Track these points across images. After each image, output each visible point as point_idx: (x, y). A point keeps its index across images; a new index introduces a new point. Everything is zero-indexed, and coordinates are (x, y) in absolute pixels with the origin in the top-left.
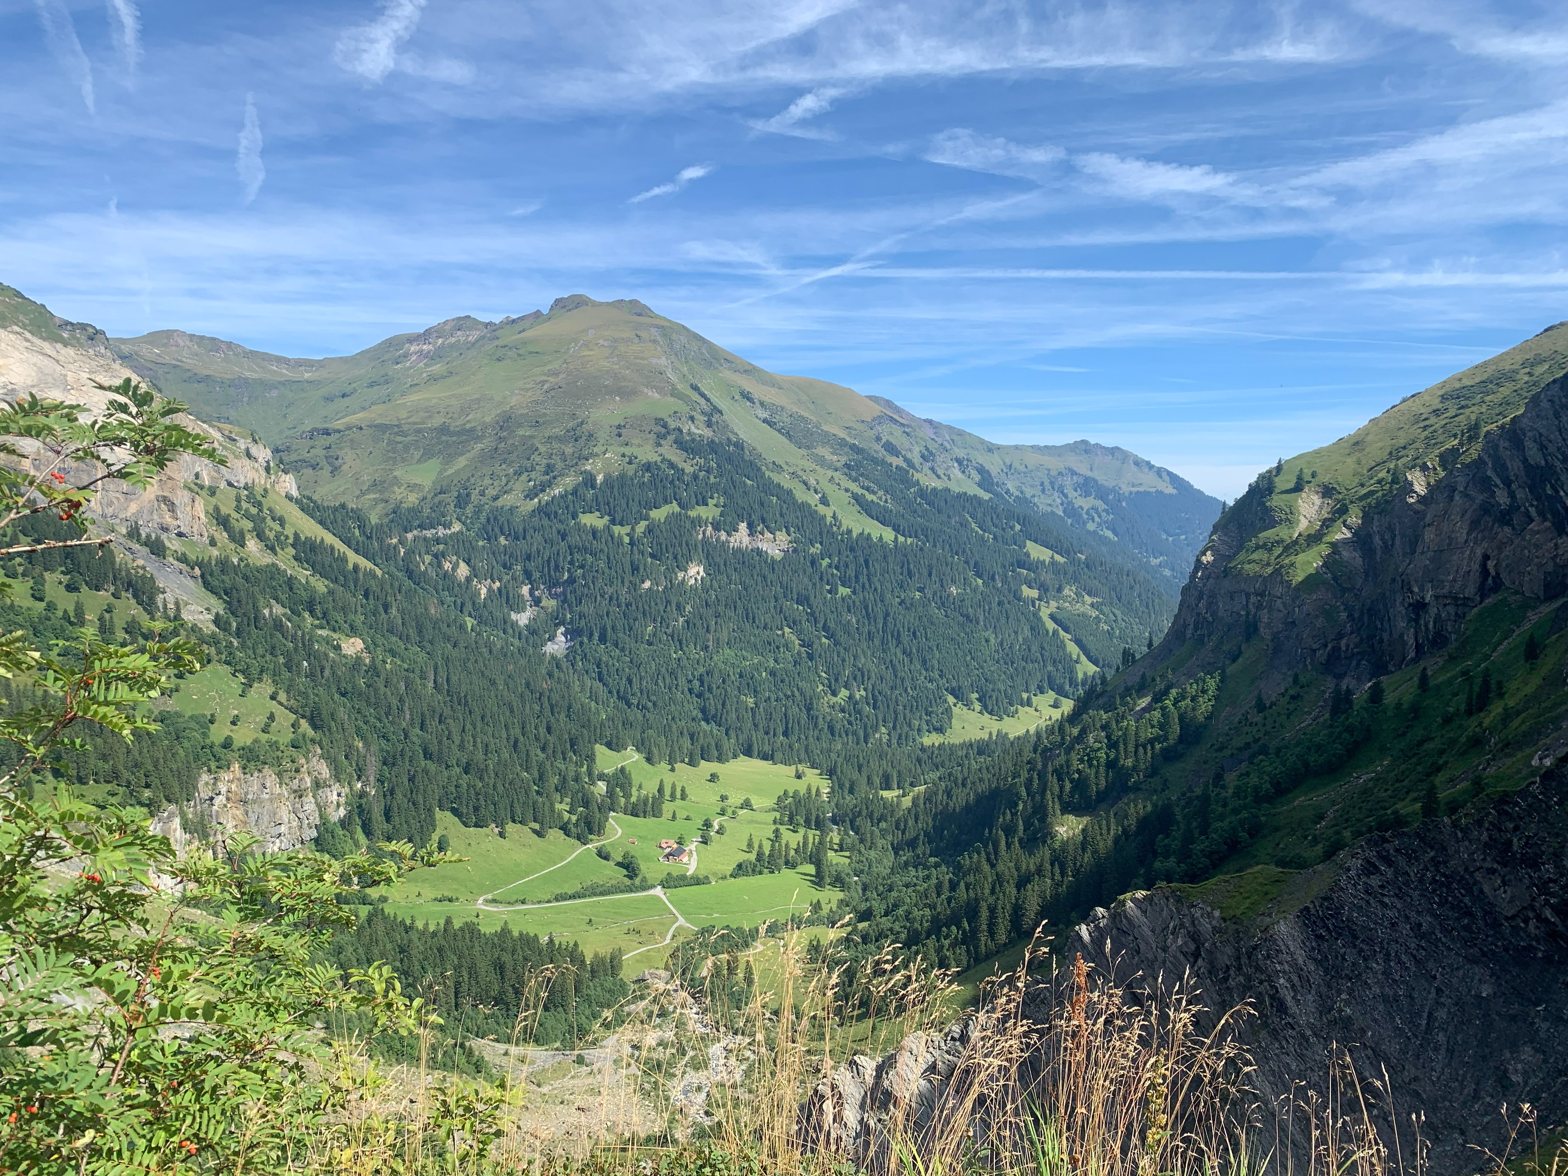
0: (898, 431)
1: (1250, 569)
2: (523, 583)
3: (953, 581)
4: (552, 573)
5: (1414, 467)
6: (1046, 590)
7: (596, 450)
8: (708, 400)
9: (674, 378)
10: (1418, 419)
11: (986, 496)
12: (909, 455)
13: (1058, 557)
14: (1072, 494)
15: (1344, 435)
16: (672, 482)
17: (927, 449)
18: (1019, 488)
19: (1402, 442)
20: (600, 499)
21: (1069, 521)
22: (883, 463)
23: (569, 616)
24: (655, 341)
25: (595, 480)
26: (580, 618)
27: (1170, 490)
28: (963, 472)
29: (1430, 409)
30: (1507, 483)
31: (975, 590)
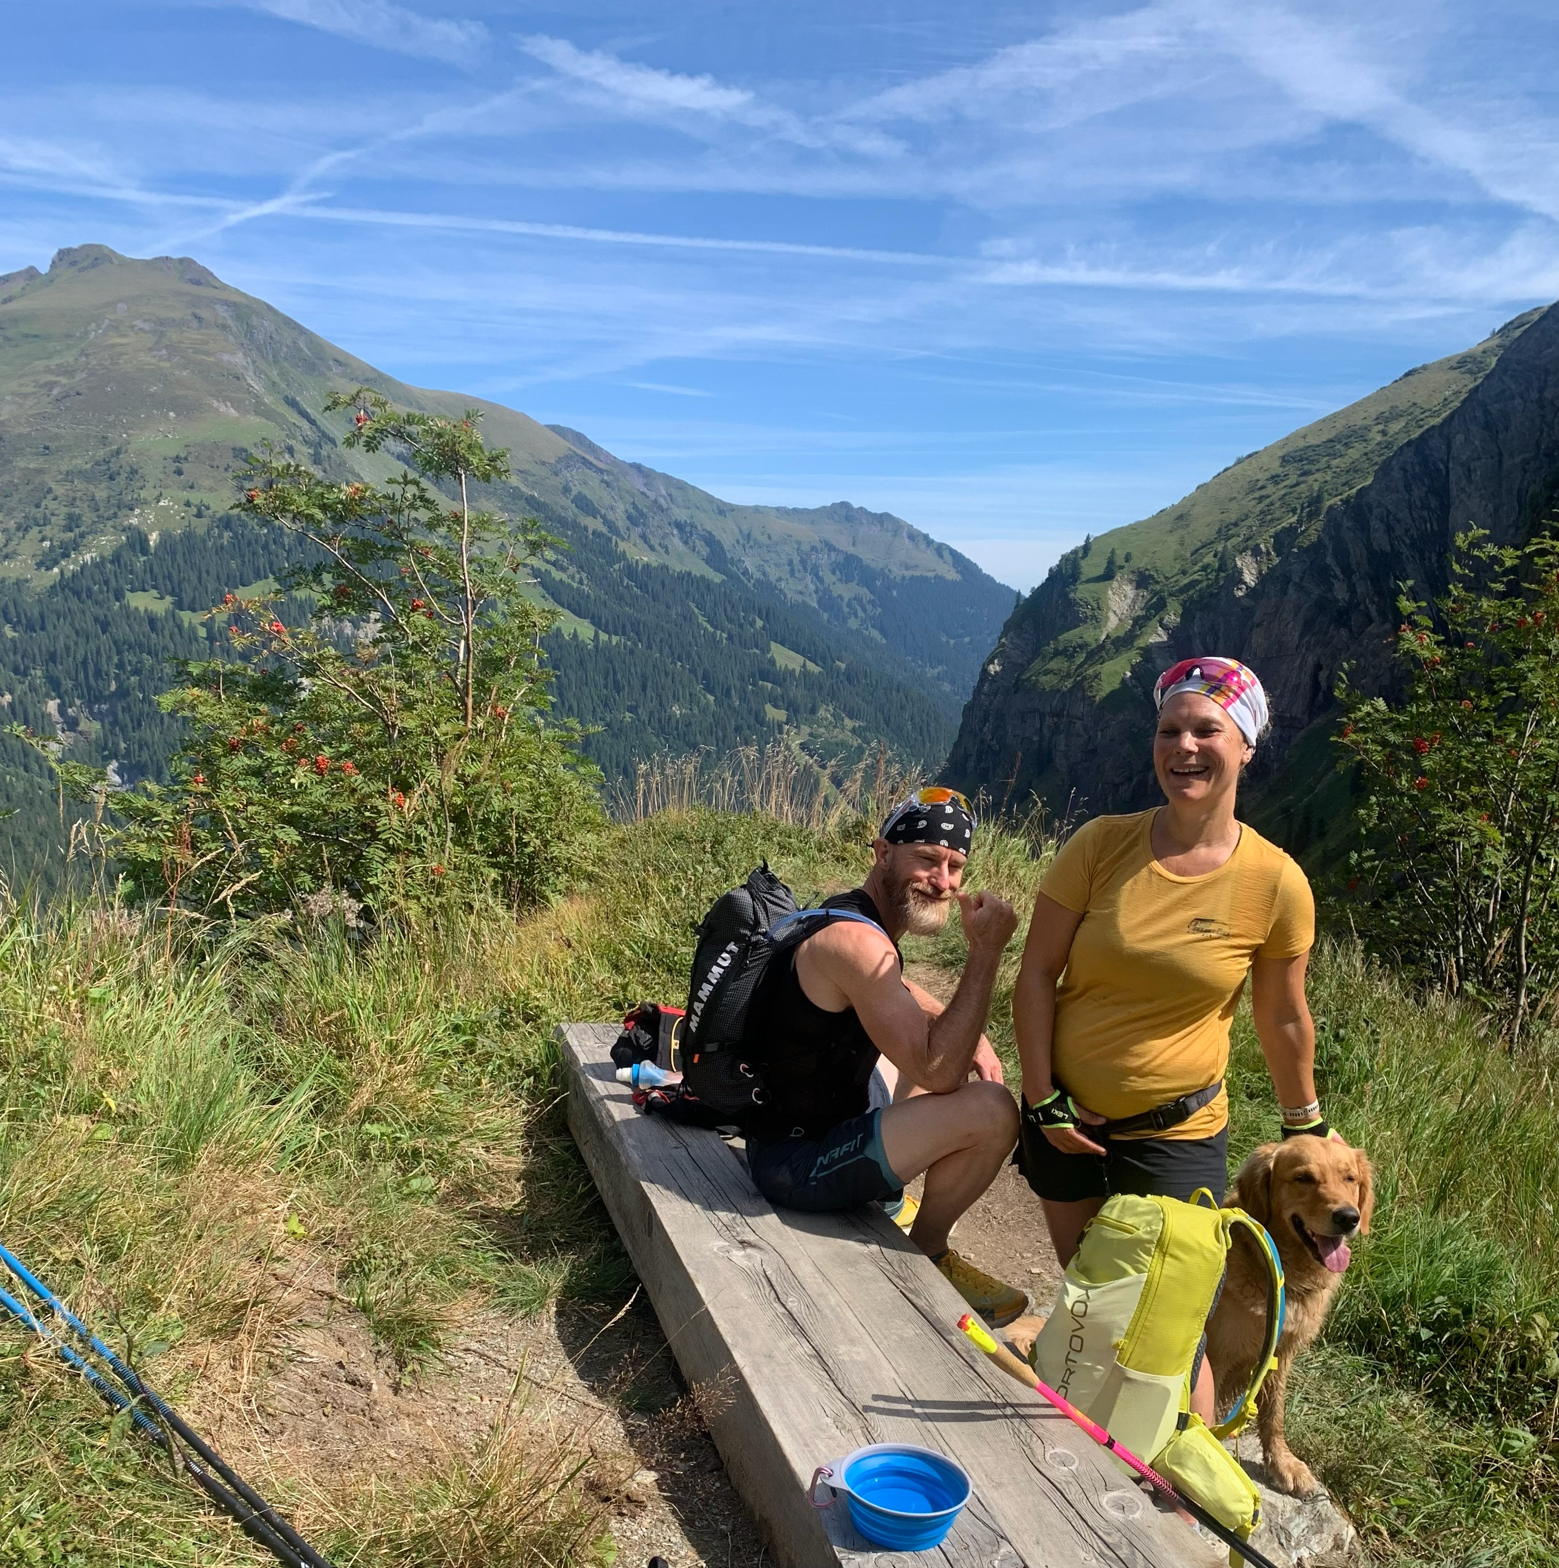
0: (594, 479)
1: (1047, 681)
2: (47, 696)
3: (676, 698)
4: (92, 681)
5: (1244, 550)
6: (796, 711)
7: (143, 494)
8: (312, 422)
9: (257, 387)
10: (1254, 487)
11: (717, 578)
12: (610, 516)
13: (811, 666)
14: (829, 578)
15: (1167, 504)
16: (265, 547)
17: (635, 507)
18: (759, 568)
19: (1233, 517)
20: (156, 569)
21: (826, 616)
22: (575, 525)
23: (123, 745)
24: (224, 327)
25: (147, 540)
26: (141, 749)
27: (952, 575)
28: (686, 543)
29: (1268, 475)
30: (1348, 572)
31: (704, 710)
